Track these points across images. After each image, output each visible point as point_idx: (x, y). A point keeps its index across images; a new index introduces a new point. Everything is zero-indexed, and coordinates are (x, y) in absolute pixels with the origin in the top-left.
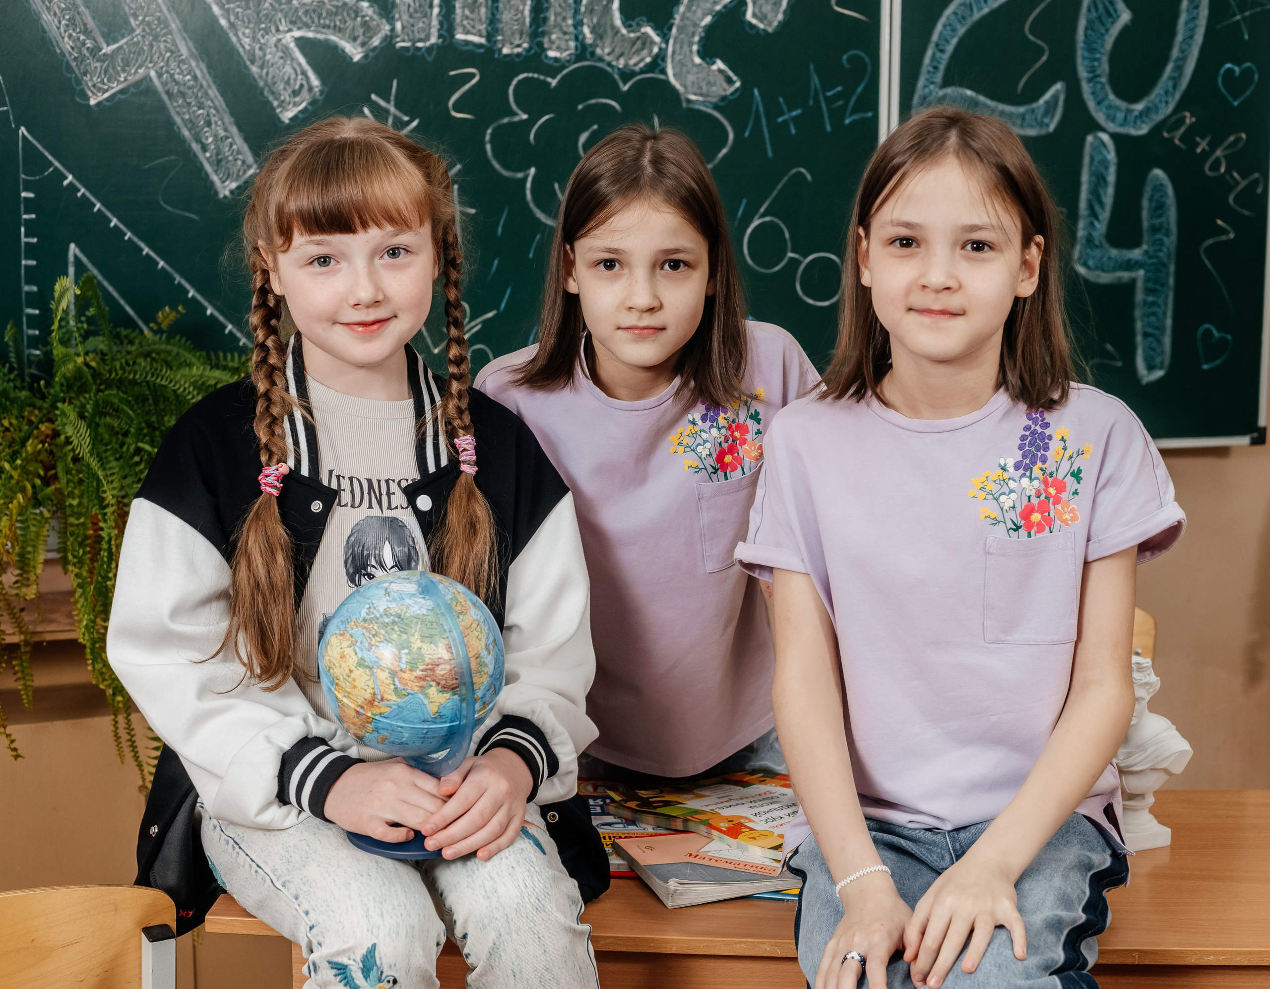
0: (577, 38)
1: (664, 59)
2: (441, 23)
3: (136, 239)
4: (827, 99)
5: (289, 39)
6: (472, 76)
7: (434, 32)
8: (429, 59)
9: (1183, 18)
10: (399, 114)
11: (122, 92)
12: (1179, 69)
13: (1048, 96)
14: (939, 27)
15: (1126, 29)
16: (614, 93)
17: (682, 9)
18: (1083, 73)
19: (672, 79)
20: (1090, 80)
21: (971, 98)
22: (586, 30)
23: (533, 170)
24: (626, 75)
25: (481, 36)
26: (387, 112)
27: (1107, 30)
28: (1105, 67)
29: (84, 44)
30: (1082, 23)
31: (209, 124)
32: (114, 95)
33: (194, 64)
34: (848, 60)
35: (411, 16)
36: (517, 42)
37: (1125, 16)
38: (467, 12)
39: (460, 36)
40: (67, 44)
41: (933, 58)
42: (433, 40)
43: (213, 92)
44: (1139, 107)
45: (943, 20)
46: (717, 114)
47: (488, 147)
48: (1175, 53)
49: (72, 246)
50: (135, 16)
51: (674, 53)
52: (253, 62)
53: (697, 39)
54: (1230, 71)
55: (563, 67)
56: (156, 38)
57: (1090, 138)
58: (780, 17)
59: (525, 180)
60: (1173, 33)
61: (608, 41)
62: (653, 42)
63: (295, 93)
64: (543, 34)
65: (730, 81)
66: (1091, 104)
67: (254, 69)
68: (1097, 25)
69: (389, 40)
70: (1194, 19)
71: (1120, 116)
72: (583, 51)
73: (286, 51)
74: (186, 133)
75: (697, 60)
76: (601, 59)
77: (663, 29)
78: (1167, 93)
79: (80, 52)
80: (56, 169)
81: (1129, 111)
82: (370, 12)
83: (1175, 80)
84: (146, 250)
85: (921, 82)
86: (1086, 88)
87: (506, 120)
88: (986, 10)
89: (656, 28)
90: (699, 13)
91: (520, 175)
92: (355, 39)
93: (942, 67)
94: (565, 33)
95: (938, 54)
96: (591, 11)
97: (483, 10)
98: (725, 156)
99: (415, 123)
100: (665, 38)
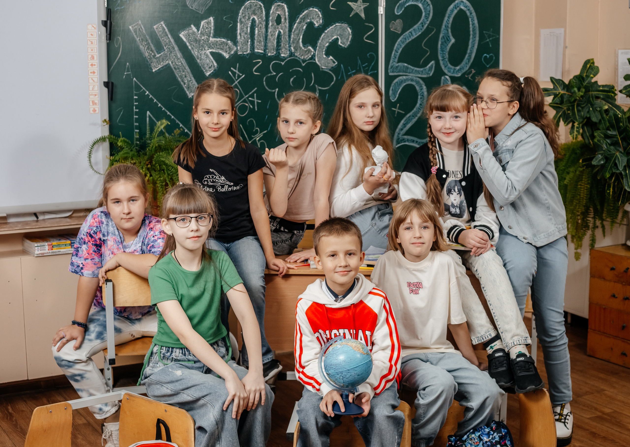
0: (289, 50)
1: (315, 56)
2: (251, 47)
3: (166, 110)
4: (363, 67)
5: (208, 52)
6: (260, 62)
7: (249, 49)
8: (248, 57)
9: (471, 41)
10: (239, 73)
11: (162, 68)
12: (470, 56)
13: (430, 65)
14: (396, 45)
15: (453, 45)
16: (300, 66)
17: (320, 41)
18: (440, 58)
19: (317, 62)
20: (442, 60)
21: (406, 66)
22: (292, 48)
23: (277, 89)
24: (304, 61)
25: (262, 50)
26: (235, 73)
27: (447, 45)
28: (447, 56)
29: (151, 54)
30: (440, 43)
31: (186, 77)
32: (159, 69)
33: (181, 59)
34: (369, 55)
35: (242, 45)
36: (272, 52)
37: (453, 41)
38: (258, 43)
39: (256, 51)
40: (147, 54)
41: (395, 54)
42: (249, 52)
43: (187, 67)
44: (458, 68)
45: (397, 43)
46: (330, 72)
47: (264, 83)
48: (469, 51)
49: (148, 112)
50: (166, 46)
51: (318, 54)
52: (198, 59)
53: (324, 50)
54: (486, 57)
55: (286, 59)
56: (171, 52)
57: (443, 78)
58: (349, 43)
59: (275, 92)
60: (468, 45)
61: (298, 51)
62: (311, 51)
63: (210, 68)
64: (280, 49)
65: (334, 62)
66: (443, 67)
67: (198, 61)
68: (445, 44)
69: (236, 52)
70: (474, 41)
71: (452, 71)
72: (291, 54)
73: (207, 56)
74: (179, 79)
75: (325, 56)
76: (297, 57)
77: (314, 47)
78: (466, 63)
79: (150, 56)
80: (144, 90)
81: (455, 69)
82: (231, 44)
83: (469, 60)
84: (168, 113)
85: (391, 62)
86: (441, 62)
87: (269, 75)
88: (410, 40)
89: (313, 47)
90: (325, 42)
91: (273, 91)
92: (226, 52)
93: (397, 57)
94: (286, 49)
95: (396, 53)
96: (293, 42)
97: (263, 43)
98: (333, 84)
99: (243, 76)
100: (315, 50)
